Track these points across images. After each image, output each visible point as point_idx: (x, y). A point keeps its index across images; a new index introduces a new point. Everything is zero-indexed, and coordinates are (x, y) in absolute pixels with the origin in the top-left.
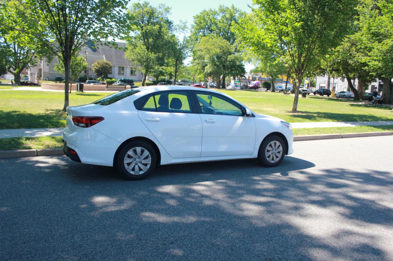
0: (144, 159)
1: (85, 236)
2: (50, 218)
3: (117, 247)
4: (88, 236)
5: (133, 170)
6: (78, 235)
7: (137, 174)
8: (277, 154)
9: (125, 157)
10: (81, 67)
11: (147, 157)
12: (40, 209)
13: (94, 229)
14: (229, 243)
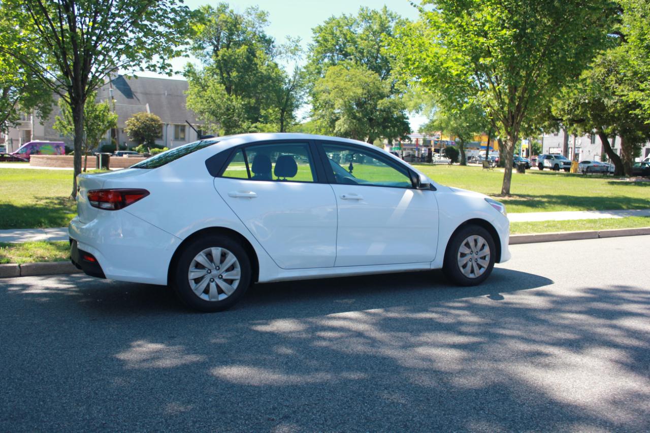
0: (227, 270)
1: (112, 408)
2: (43, 379)
3: (177, 427)
4: (118, 408)
5: (206, 291)
6: (99, 407)
7: (213, 300)
8: (480, 261)
9: (191, 266)
10: (106, 123)
11: (232, 268)
12: (23, 364)
13: (131, 395)
14: (400, 415)
